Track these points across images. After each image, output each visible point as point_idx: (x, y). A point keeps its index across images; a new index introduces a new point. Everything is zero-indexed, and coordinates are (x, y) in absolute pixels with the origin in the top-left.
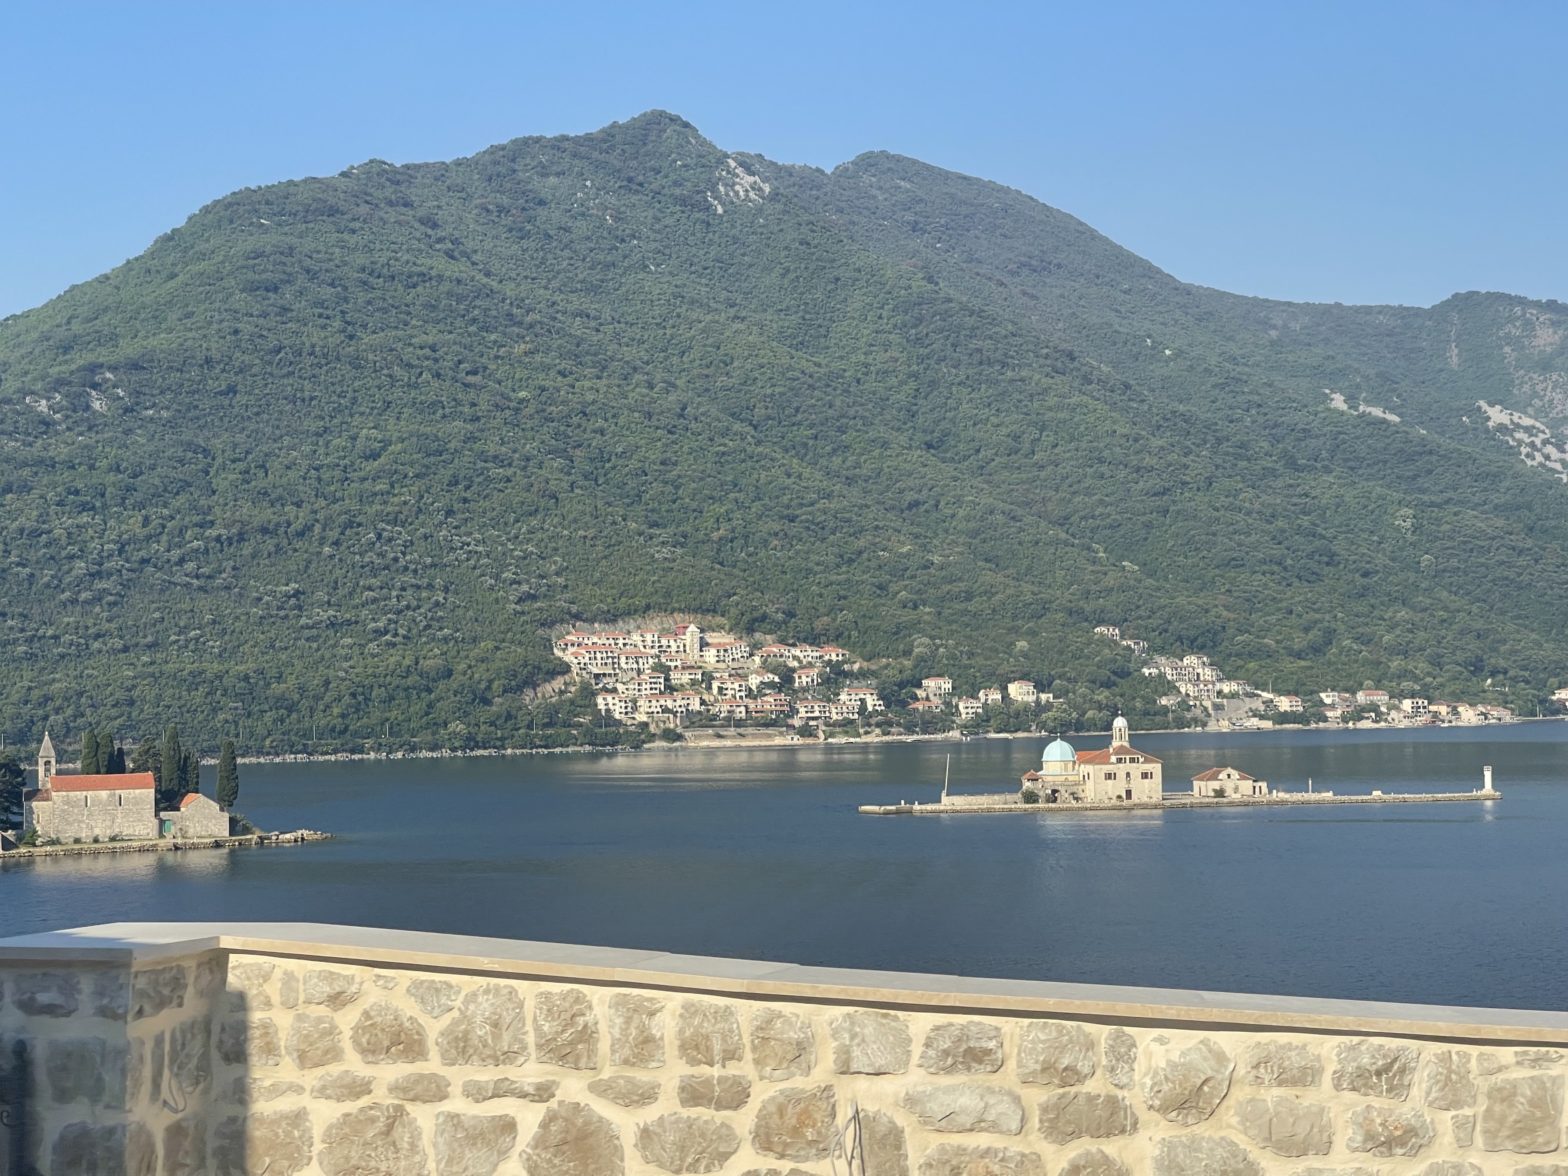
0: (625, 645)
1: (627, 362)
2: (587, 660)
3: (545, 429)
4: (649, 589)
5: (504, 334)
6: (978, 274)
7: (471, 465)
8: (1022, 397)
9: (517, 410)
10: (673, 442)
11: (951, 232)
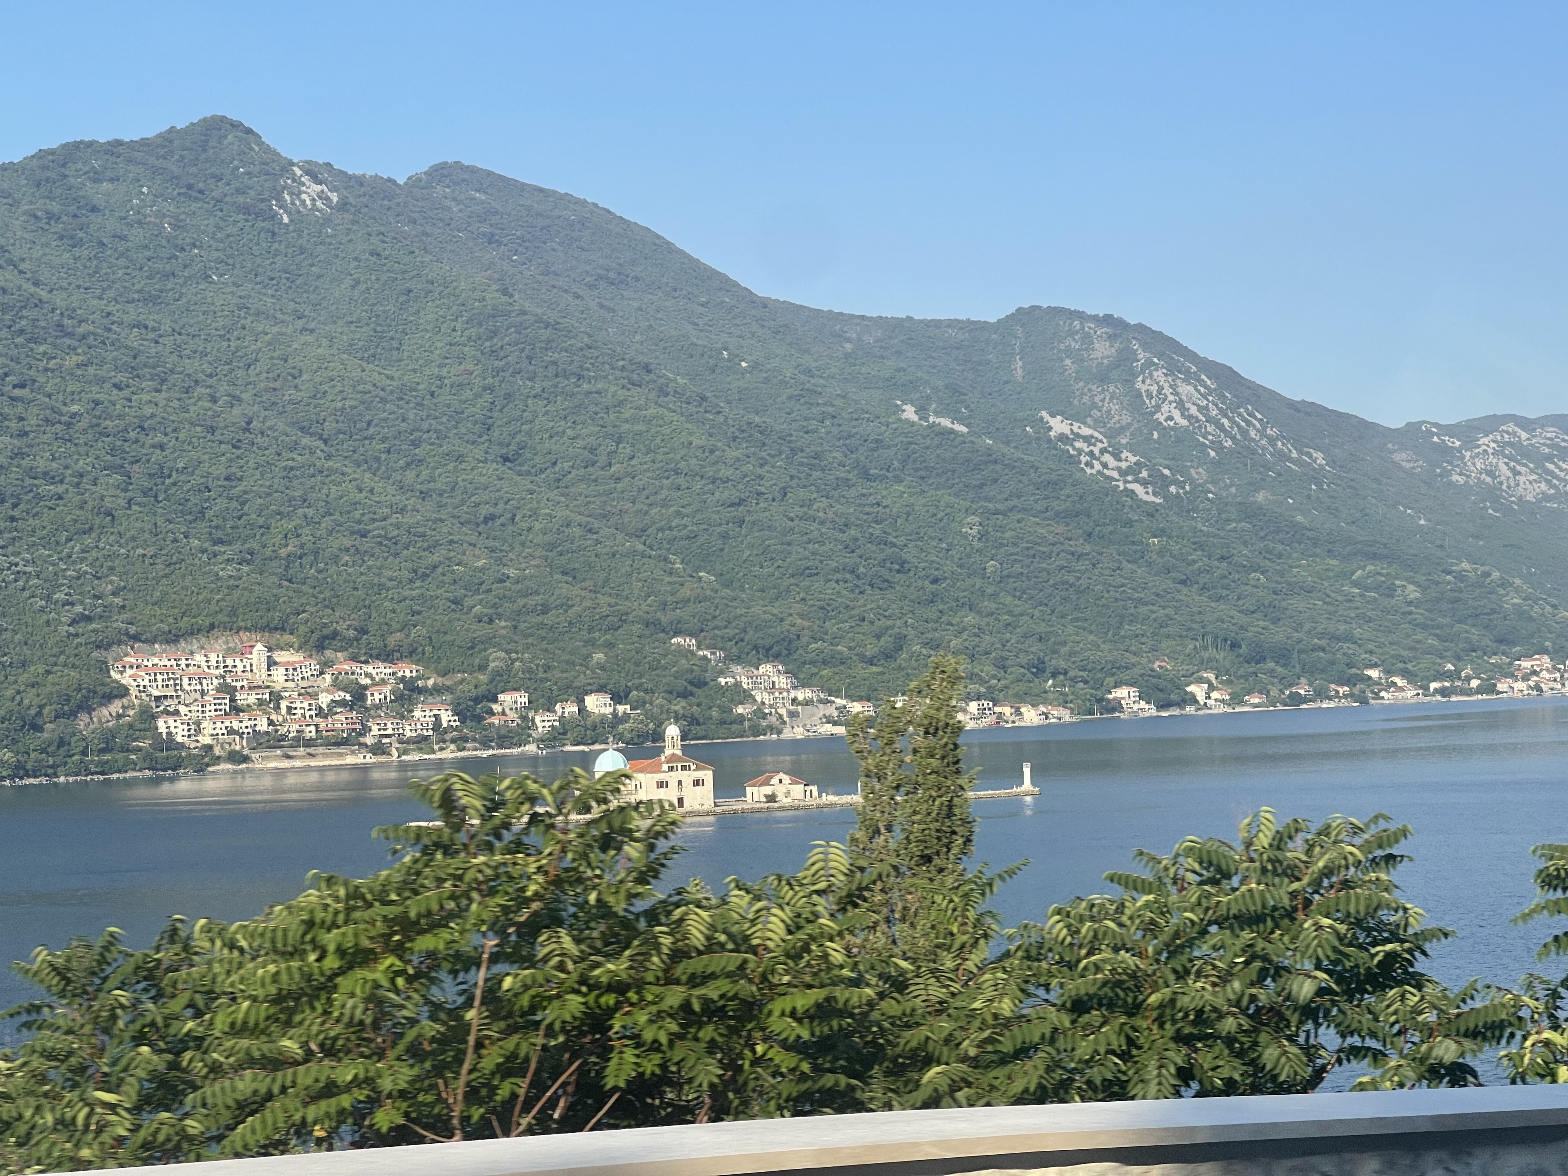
0: (187, 665)
1: (189, 375)
2: (146, 682)
3: (100, 444)
4: (214, 607)
5: (54, 345)
6: (554, 287)
7: (18, 482)
9: (69, 425)
10: (238, 457)
11: (527, 244)
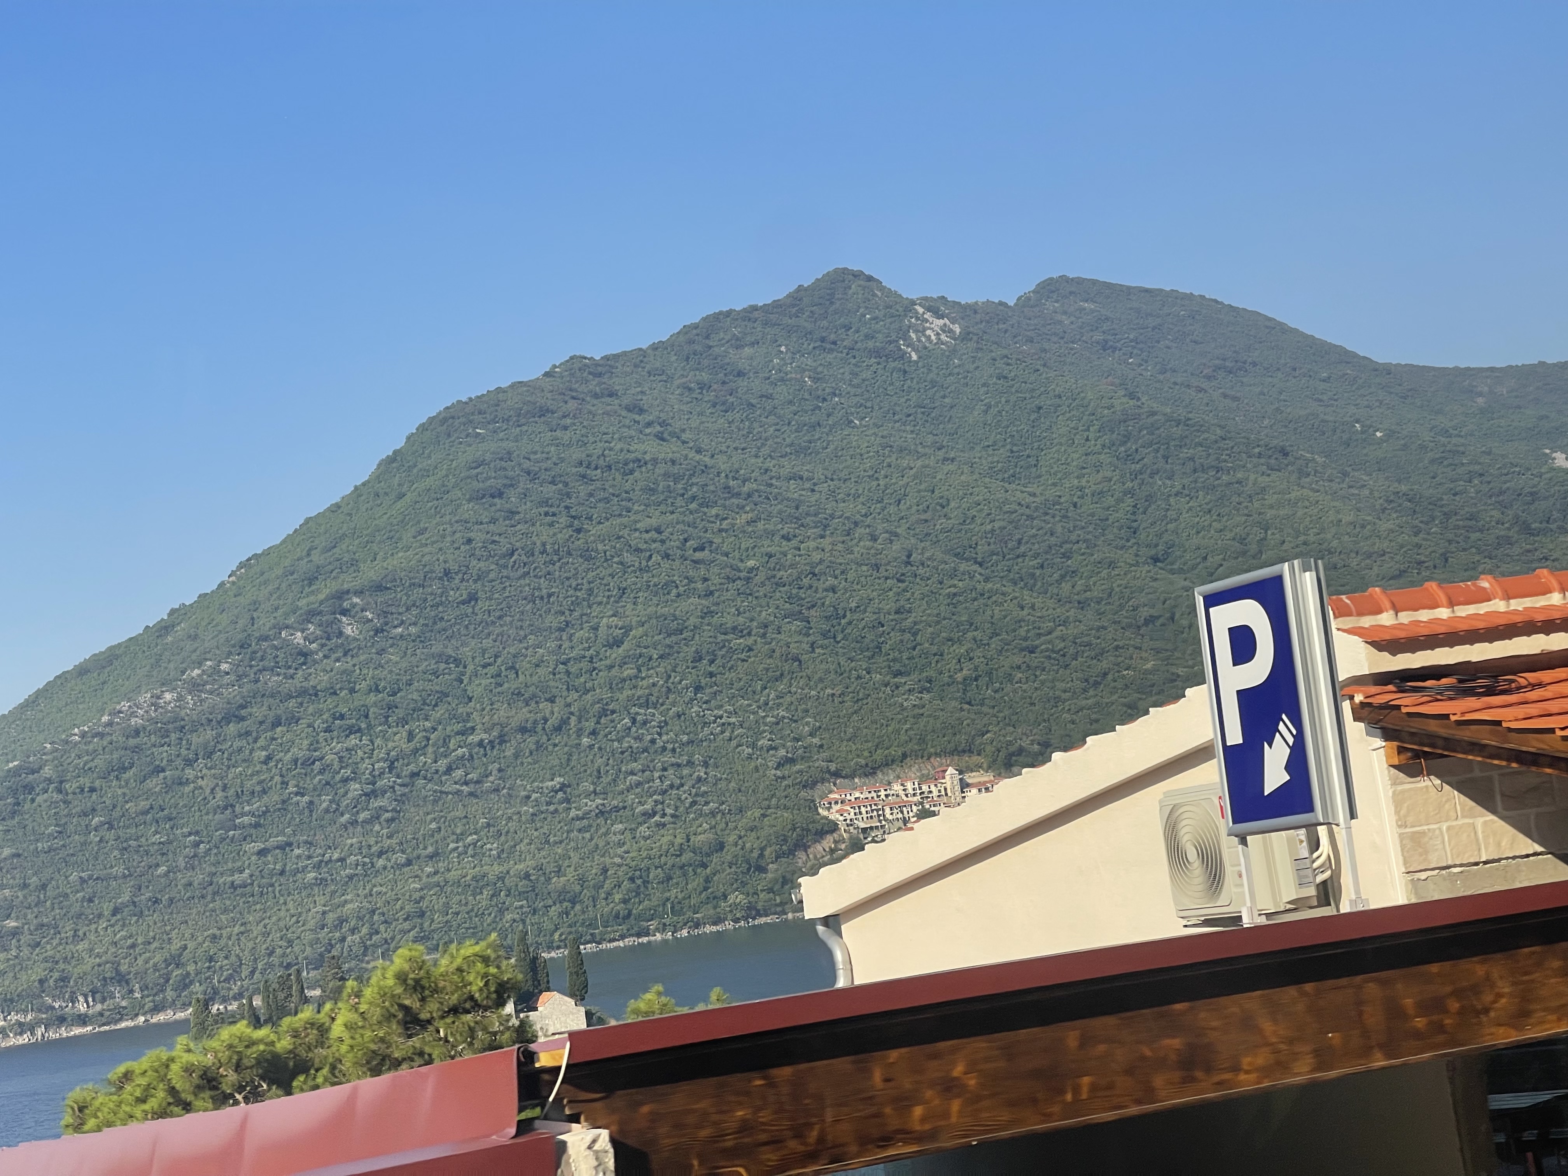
0: (887, 796)
1: (848, 518)
2: (852, 816)
3: (778, 594)
4: (904, 738)
5: (724, 507)
6: (1175, 383)
7: (711, 640)
8: (1241, 499)
9: (748, 580)
10: (904, 590)
11: (1141, 346)
